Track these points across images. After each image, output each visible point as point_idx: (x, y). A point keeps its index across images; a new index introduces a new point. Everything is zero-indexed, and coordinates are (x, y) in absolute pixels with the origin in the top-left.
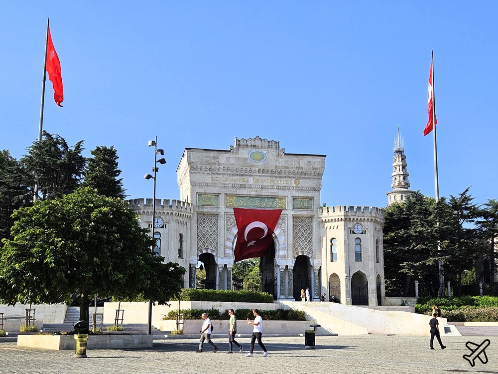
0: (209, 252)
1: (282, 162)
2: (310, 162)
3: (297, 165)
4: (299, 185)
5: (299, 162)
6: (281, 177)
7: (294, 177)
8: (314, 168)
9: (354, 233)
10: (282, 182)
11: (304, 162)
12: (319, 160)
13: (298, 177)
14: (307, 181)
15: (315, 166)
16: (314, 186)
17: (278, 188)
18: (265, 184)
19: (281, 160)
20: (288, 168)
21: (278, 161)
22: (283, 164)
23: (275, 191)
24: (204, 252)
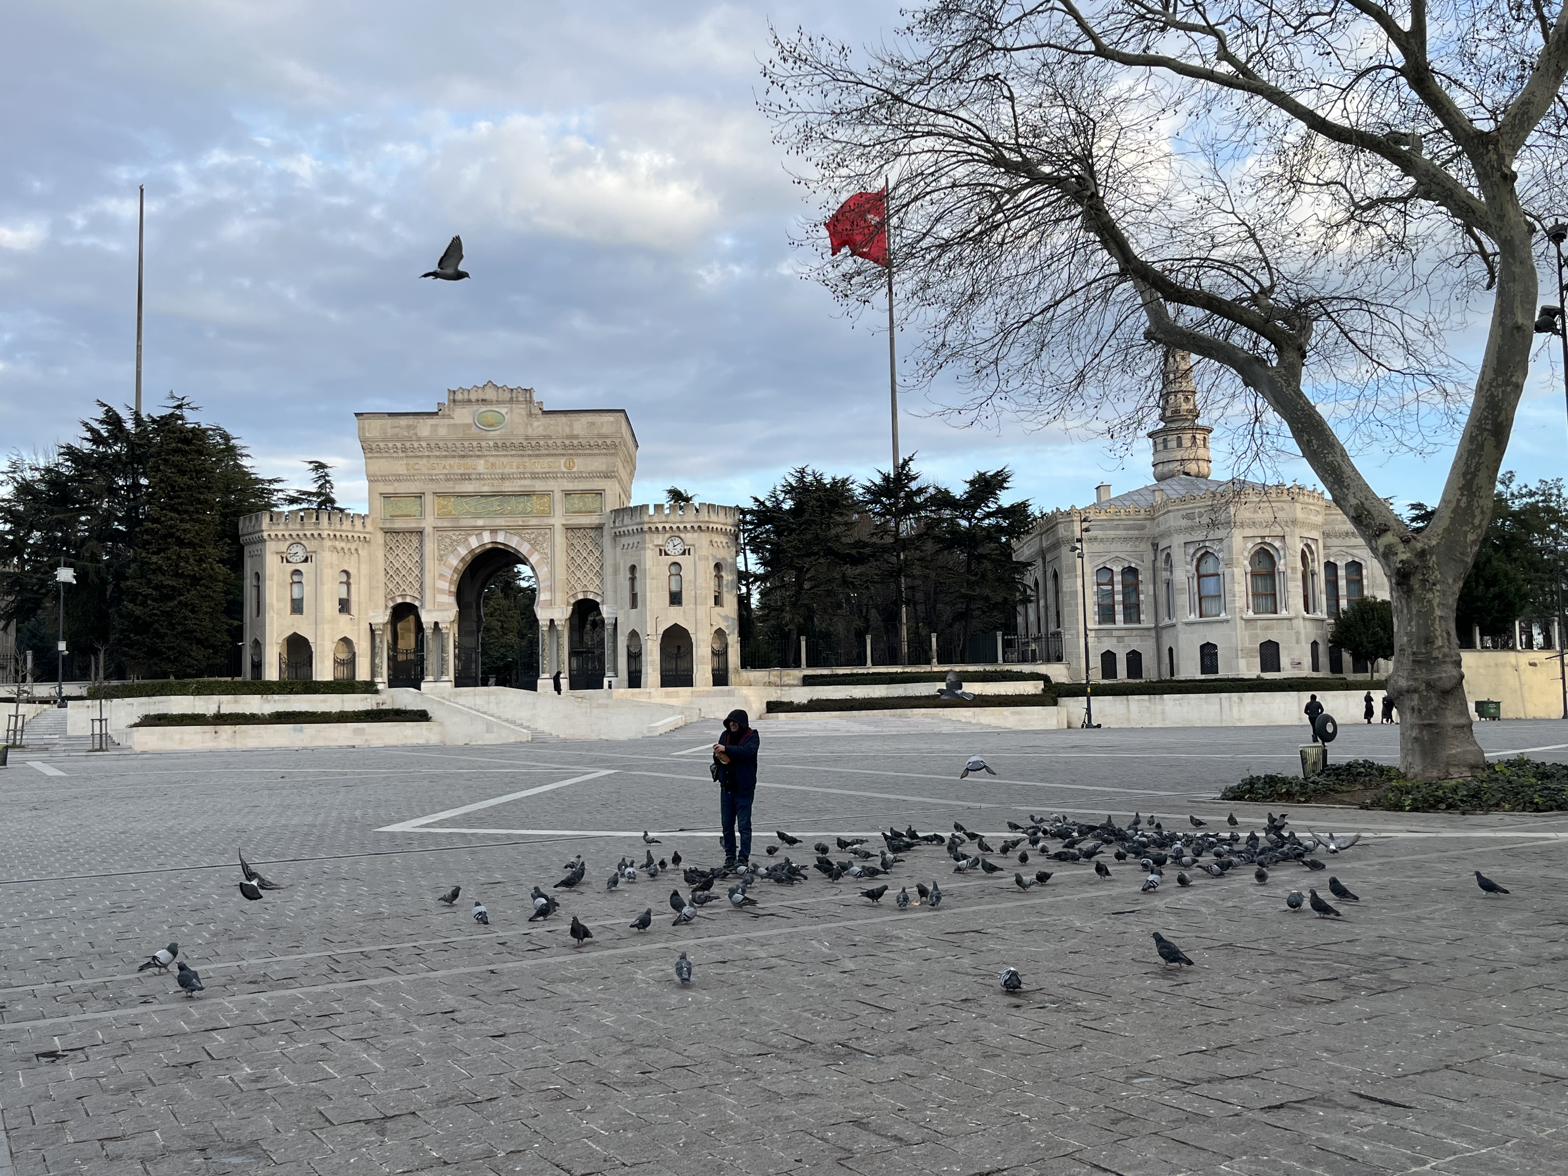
0: (408, 600)
1: (538, 427)
2: (593, 424)
3: (567, 430)
4: (575, 469)
5: (571, 426)
6: (538, 456)
7: (563, 455)
8: (600, 436)
9: (666, 554)
10: (541, 465)
11: (580, 425)
12: (612, 419)
13: (571, 455)
14: (589, 460)
15: (604, 431)
16: (603, 468)
17: (534, 476)
18: (507, 470)
19: (536, 424)
20: (550, 438)
21: (531, 425)
22: (540, 431)
23: (527, 482)
24: (399, 600)
